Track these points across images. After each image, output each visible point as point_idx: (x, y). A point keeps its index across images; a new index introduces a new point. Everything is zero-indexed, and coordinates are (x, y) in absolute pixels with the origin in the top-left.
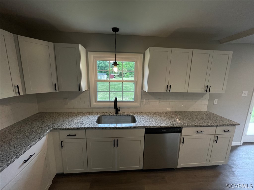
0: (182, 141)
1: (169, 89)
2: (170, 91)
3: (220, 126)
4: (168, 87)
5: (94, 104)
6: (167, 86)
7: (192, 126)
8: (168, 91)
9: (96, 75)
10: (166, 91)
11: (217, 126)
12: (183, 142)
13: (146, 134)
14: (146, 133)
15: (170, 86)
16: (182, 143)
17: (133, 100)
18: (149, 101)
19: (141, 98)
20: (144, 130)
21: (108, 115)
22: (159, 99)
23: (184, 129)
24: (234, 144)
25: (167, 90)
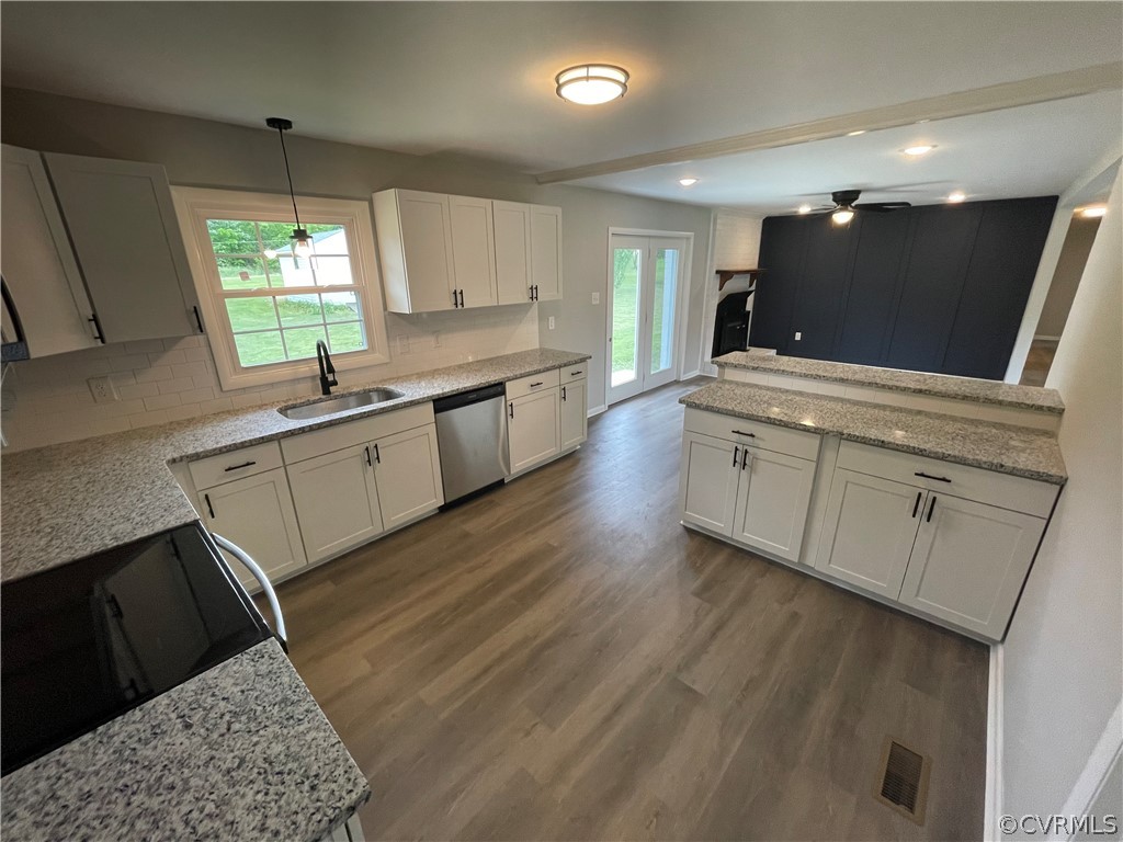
0: (509, 412)
1: (459, 301)
2: (462, 304)
3: (565, 365)
4: (458, 296)
5: (231, 380)
6: (455, 293)
7: (522, 376)
8: (460, 307)
9: (215, 275)
10: (454, 307)
11: (560, 367)
12: (512, 415)
13: (438, 415)
14: (437, 411)
15: (461, 293)
16: (510, 417)
17: (365, 347)
18: (411, 341)
19: (388, 337)
20: (431, 405)
21: (302, 405)
22: (436, 333)
23: (508, 385)
24: (591, 413)
25: (456, 304)
